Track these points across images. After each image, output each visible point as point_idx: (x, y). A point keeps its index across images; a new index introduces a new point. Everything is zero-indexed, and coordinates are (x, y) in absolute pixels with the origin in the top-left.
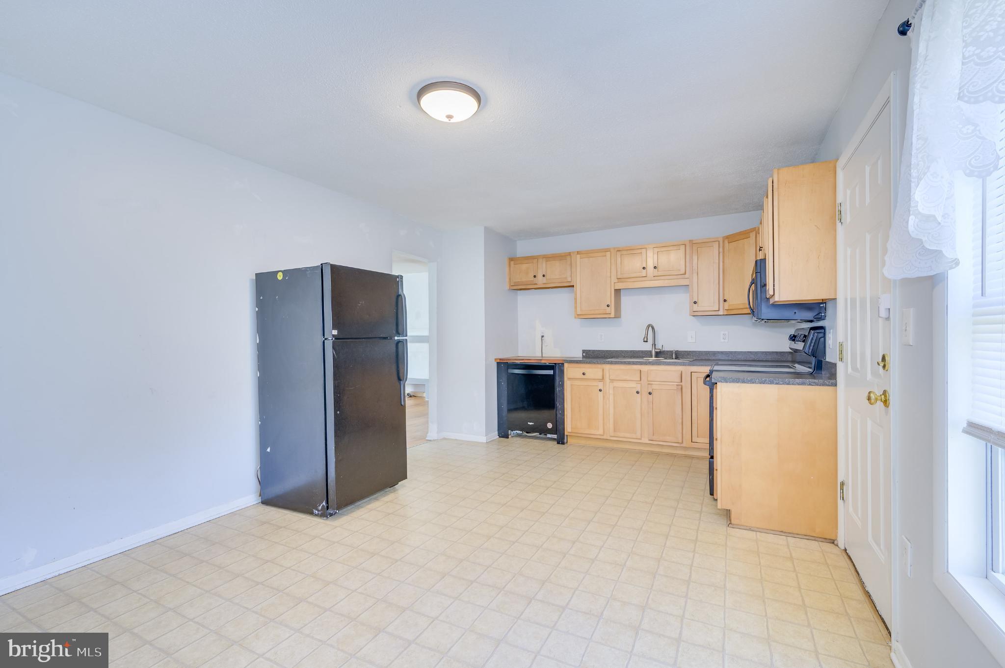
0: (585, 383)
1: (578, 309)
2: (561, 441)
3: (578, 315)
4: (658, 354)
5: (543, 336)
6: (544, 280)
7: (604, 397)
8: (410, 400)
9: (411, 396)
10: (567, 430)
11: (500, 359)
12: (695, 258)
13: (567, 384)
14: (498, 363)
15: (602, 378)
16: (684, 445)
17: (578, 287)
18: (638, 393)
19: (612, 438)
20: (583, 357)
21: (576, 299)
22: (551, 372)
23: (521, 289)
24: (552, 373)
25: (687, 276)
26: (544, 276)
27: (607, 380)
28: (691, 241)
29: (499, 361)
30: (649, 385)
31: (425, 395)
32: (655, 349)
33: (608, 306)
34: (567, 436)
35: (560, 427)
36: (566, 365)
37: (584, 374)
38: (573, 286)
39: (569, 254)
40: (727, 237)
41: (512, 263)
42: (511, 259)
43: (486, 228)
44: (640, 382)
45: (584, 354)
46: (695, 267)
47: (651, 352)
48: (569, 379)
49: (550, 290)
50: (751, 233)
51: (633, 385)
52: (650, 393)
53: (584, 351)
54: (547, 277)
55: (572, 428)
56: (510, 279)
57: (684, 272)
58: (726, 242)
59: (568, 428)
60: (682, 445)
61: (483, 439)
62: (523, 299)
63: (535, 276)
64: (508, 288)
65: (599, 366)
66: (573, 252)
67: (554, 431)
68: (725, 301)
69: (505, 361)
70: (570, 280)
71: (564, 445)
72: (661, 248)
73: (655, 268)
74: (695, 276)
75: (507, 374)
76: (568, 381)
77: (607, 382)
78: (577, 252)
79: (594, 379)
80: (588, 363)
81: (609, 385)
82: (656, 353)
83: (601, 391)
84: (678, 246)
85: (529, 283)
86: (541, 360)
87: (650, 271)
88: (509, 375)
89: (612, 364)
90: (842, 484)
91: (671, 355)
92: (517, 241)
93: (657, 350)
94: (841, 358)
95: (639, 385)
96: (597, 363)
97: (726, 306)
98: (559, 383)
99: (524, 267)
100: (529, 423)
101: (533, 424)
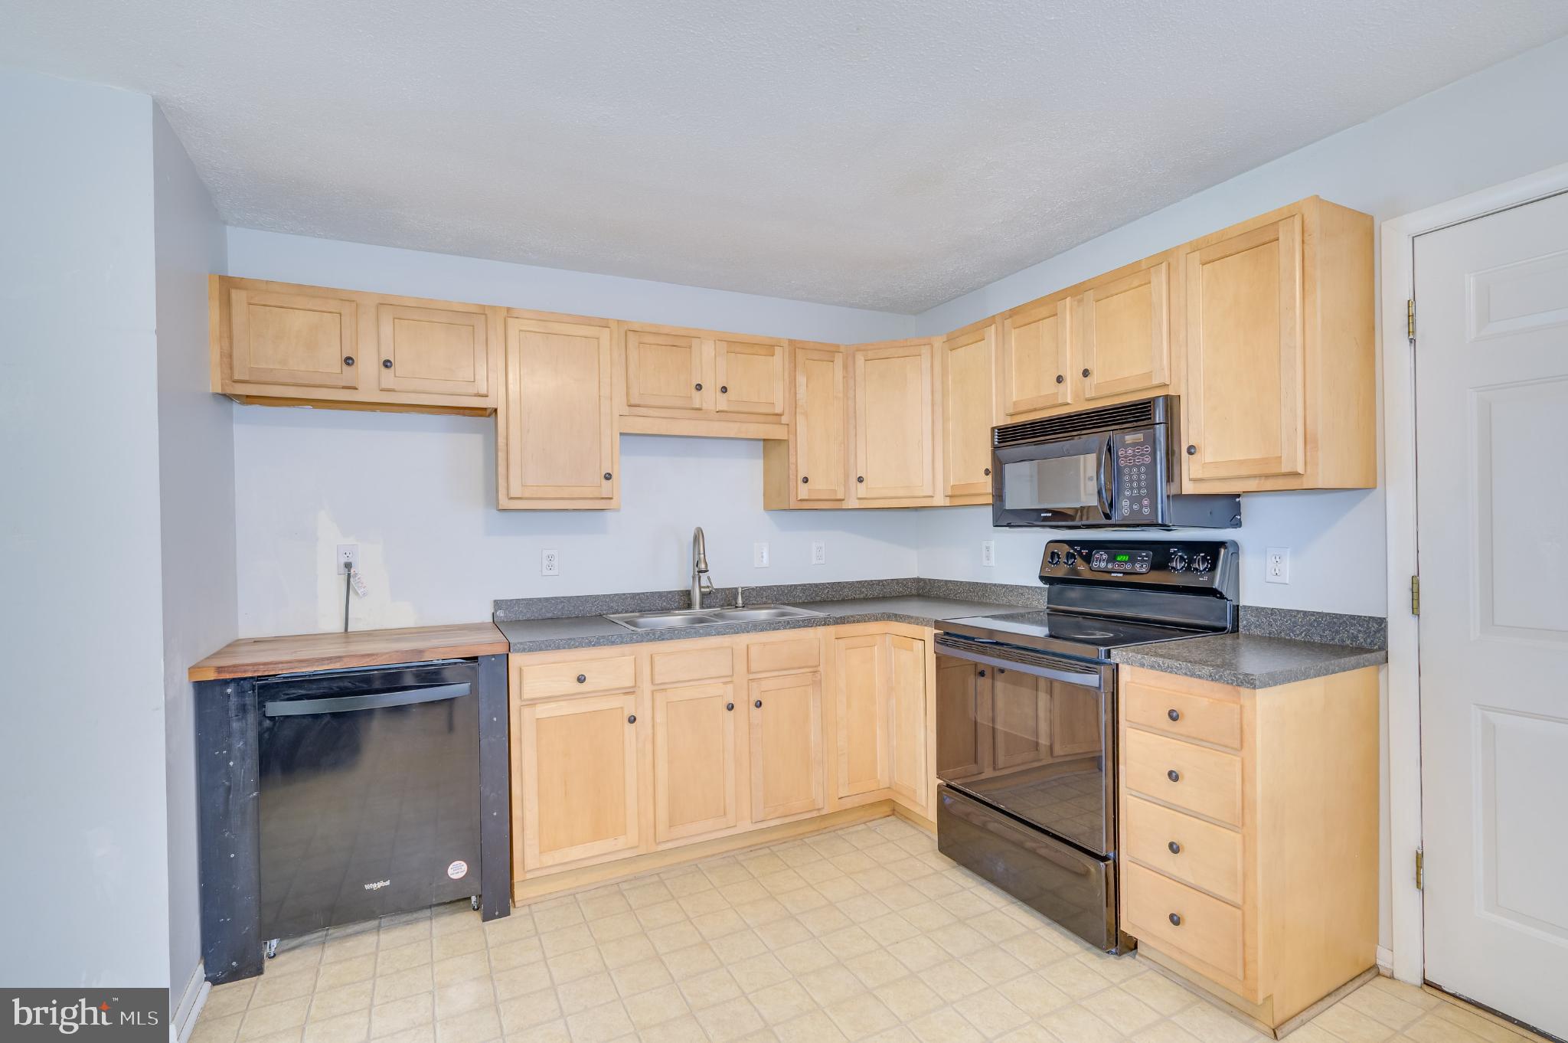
0: (585, 706)
1: (512, 480)
2: (499, 906)
4: (708, 597)
5: (348, 566)
6: (389, 379)
7: (641, 735)
10: (522, 863)
11: (220, 669)
12: (801, 380)
13: (523, 722)
14: (201, 687)
15: (632, 685)
17: (512, 420)
18: (730, 707)
19: (660, 848)
21: (505, 451)
25: (784, 419)
26: (386, 364)
28: (791, 342)
29: (211, 676)
30: (755, 685)
32: (700, 587)
33: (607, 477)
36: (515, 659)
37: (581, 679)
38: (492, 412)
39: (481, 310)
40: (860, 348)
41: (238, 297)
42: (229, 284)
44: (729, 679)
45: (500, 613)
46: (802, 400)
47: (688, 594)
48: (531, 702)
50: (922, 347)
51: (715, 689)
52: (759, 704)
53: (498, 604)
54: (400, 367)
55: (537, 855)
56: (227, 355)
57: (781, 409)
58: (859, 358)
59: (529, 858)
63: (349, 362)
66: (495, 308)
68: (860, 480)
69: (245, 671)
70: (483, 391)
71: (509, 914)
72: (738, 346)
73: (724, 390)
74: (800, 419)
75: (260, 724)
76: (526, 711)
77: (647, 695)
78: (509, 309)
79: (607, 693)
80: (594, 645)
81: (653, 700)
82: (703, 595)
83: (632, 720)
84: (768, 348)
85: (318, 382)
86: (421, 652)
87: (710, 399)
88: (267, 723)
89: (663, 639)
90: (1419, 858)
91: (727, 599)
92: (229, 228)
93: (704, 587)
94: (1415, 610)
95: (730, 687)
96: (622, 643)
97: (862, 490)
98: (492, 719)
99: (298, 321)
100: (367, 887)
101: (388, 883)
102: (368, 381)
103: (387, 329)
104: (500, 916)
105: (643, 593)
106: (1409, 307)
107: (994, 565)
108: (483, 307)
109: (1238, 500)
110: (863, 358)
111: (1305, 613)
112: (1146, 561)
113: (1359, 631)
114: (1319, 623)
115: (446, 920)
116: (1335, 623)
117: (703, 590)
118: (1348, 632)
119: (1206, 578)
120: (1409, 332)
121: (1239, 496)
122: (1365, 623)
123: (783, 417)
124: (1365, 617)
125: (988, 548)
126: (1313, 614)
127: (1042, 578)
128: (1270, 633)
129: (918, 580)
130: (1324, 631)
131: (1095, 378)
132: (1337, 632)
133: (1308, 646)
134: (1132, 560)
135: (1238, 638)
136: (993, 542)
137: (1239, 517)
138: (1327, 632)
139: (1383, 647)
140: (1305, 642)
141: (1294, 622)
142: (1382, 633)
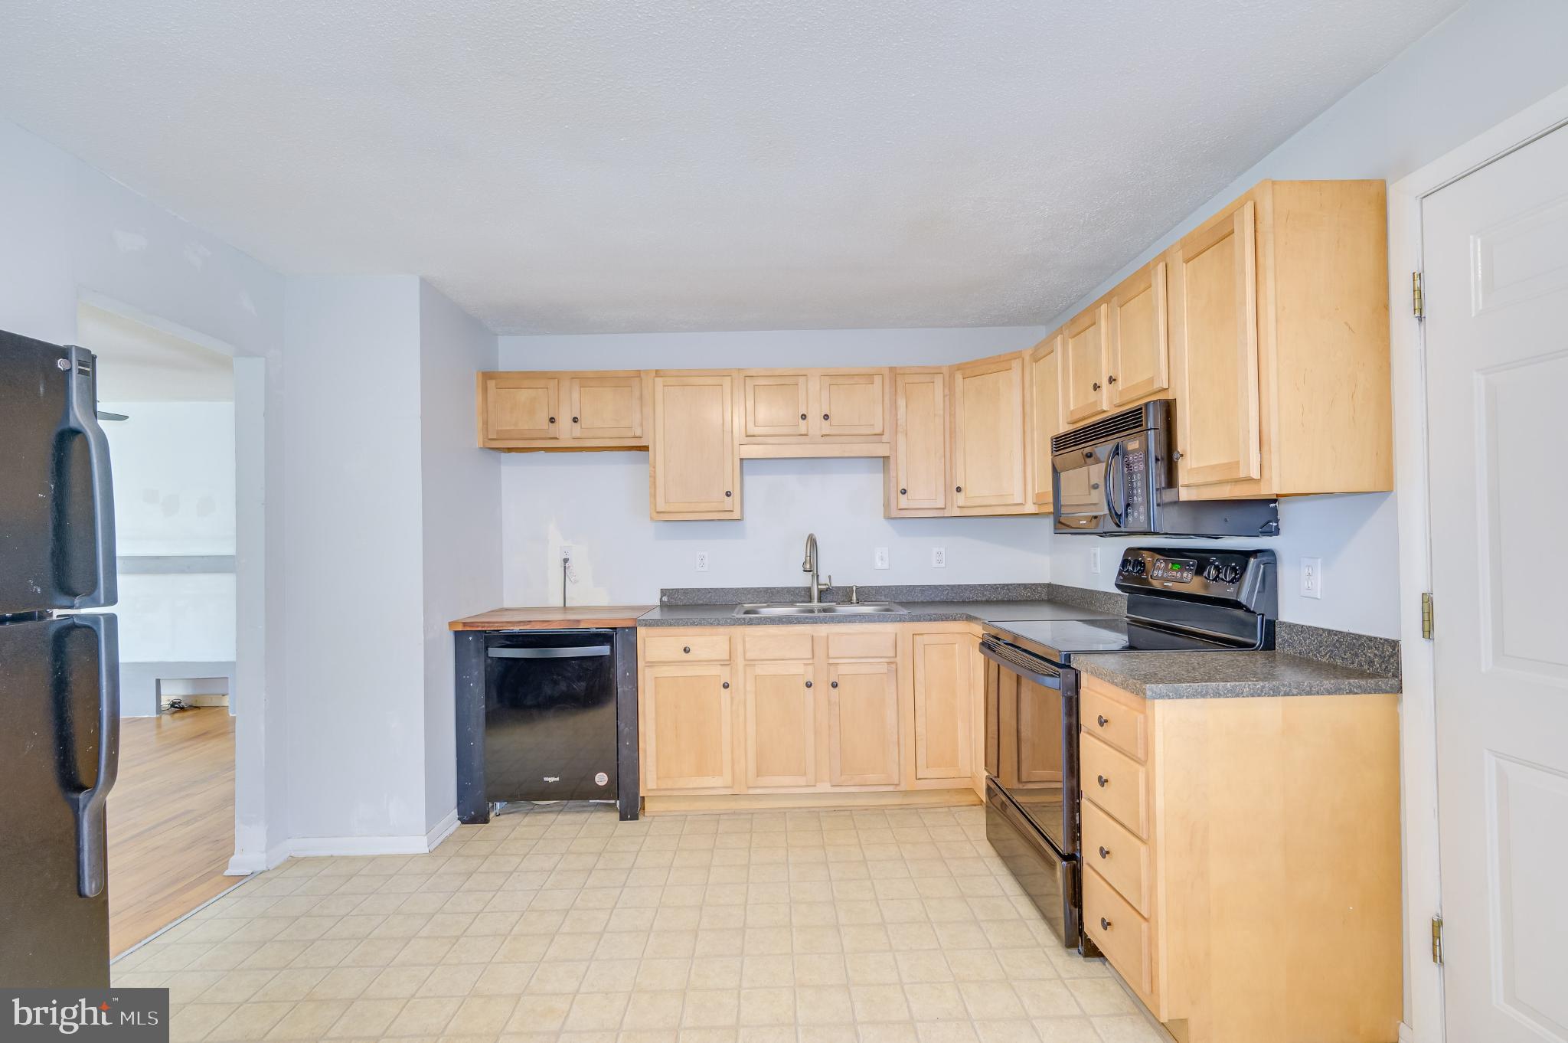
0: (690, 671)
1: (658, 499)
2: (631, 811)
3: (658, 512)
4: (823, 594)
5: (566, 561)
6: (577, 431)
7: (732, 699)
8: (183, 718)
9: (182, 709)
10: (646, 783)
11: (465, 624)
12: (901, 402)
13: (646, 678)
14: (457, 634)
15: (728, 658)
16: (902, 788)
17: (658, 452)
18: (809, 685)
19: (751, 792)
20: (663, 606)
21: (654, 477)
22: (604, 650)
23: (510, 450)
24: (608, 653)
25: (885, 438)
26: (575, 420)
27: (740, 662)
28: (892, 369)
29: (460, 628)
30: (832, 668)
31: (226, 702)
32: (818, 584)
33: (728, 494)
34: (643, 798)
35: (625, 780)
36: (641, 632)
37: (686, 650)
38: (645, 448)
39: (638, 374)
40: (960, 367)
41: (491, 384)
42: (487, 376)
43: (426, 285)
44: (810, 662)
45: (665, 599)
46: (901, 420)
47: (809, 590)
48: (651, 664)
49: (584, 454)
50: (1013, 361)
51: (797, 668)
52: (835, 685)
53: (664, 592)
54: (585, 421)
55: (658, 778)
56: (486, 423)
57: (882, 429)
58: (959, 376)
59: (649, 780)
60: (899, 788)
61: (419, 845)
62: (514, 472)
63: (552, 420)
64: (478, 441)
65: (721, 630)
66: (647, 372)
67: (613, 790)
68: (959, 490)
69: (478, 627)
70: (638, 433)
71: (638, 819)
72: (837, 378)
73: (826, 417)
74: (901, 439)
75: (485, 661)
76: (647, 670)
77: (741, 667)
78: (657, 371)
79: (709, 662)
80: (697, 625)
81: (745, 673)
82: (821, 592)
83: (726, 686)
84: (869, 377)
85: (535, 436)
86: (578, 621)
87: (815, 424)
88: (489, 661)
89: (751, 624)
90: (1437, 926)
91: (845, 595)
92: (499, 337)
93: (821, 585)
94: (1428, 631)
95: (810, 668)
96: (718, 624)
97: (960, 500)
98: (626, 674)
99: (523, 395)
100: (546, 779)
101: (558, 779)
102: (565, 431)
103: (576, 395)
104: (631, 819)
105: (775, 588)
106: (1414, 280)
107: (1099, 572)
108: (639, 371)
109: (1272, 505)
110: (961, 376)
111: (1330, 632)
112: (1191, 570)
113: (1375, 655)
114: (1341, 644)
115: (600, 814)
116: (1354, 644)
117: (819, 587)
118: (1366, 655)
119: (1231, 590)
120: (1415, 310)
121: (1275, 501)
122: (1381, 646)
123: (884, 436)
124: (1381, 639)
125: (1095, 555)
126: (1336, 633)
127: (1118, 586)
128: (1300, 653)
129: (1049, 585)
130: (1345, 653)
131: (1120, 384)
132: (1357, 655)
133: (1330, 669)
134: (1181, 570)
135: (1274, 656)
136: (1099, 549)
137: (1275, 524)
138: (1348, 655)
139: (1397, 674)
140: (1329, 664)
141: (1321, 642)
142: (1395, 658)
